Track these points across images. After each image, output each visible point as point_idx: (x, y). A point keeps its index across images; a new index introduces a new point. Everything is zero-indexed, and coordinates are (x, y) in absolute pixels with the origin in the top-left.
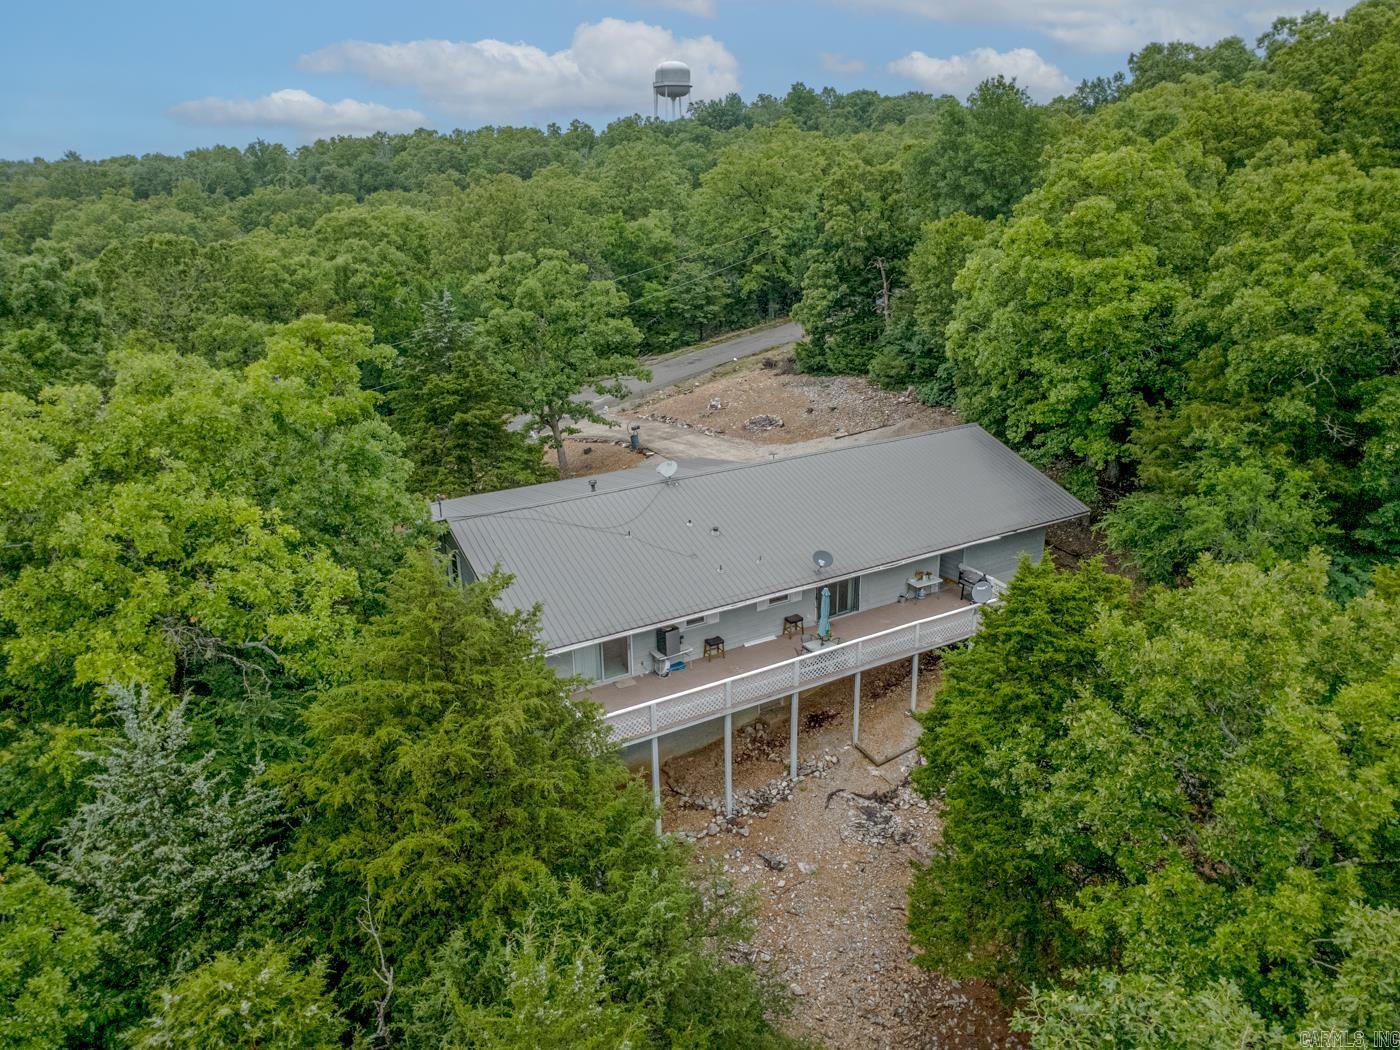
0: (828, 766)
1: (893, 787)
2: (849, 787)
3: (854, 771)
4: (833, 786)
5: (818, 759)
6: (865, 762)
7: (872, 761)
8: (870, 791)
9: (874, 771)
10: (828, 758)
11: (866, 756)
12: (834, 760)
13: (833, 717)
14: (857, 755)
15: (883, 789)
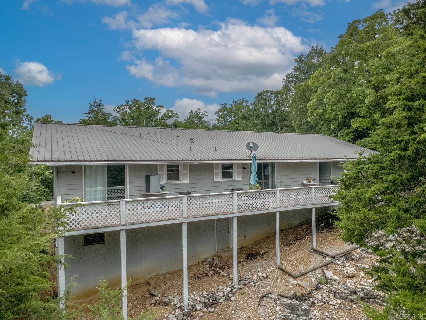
0: (261, 279)
1: (308, 291)
2: (275, 291)
3: (279, 282)
4: (264, 291)
5: (253, 275)
6: (286, 276)
7: (291, 276)
8: (292, 293)
9: (293, 282)
10: (260, 274)
11: (286, 272)
12: (264, 275)
13: (263, 254)
14: (280, 273)
15: (300, 292)
